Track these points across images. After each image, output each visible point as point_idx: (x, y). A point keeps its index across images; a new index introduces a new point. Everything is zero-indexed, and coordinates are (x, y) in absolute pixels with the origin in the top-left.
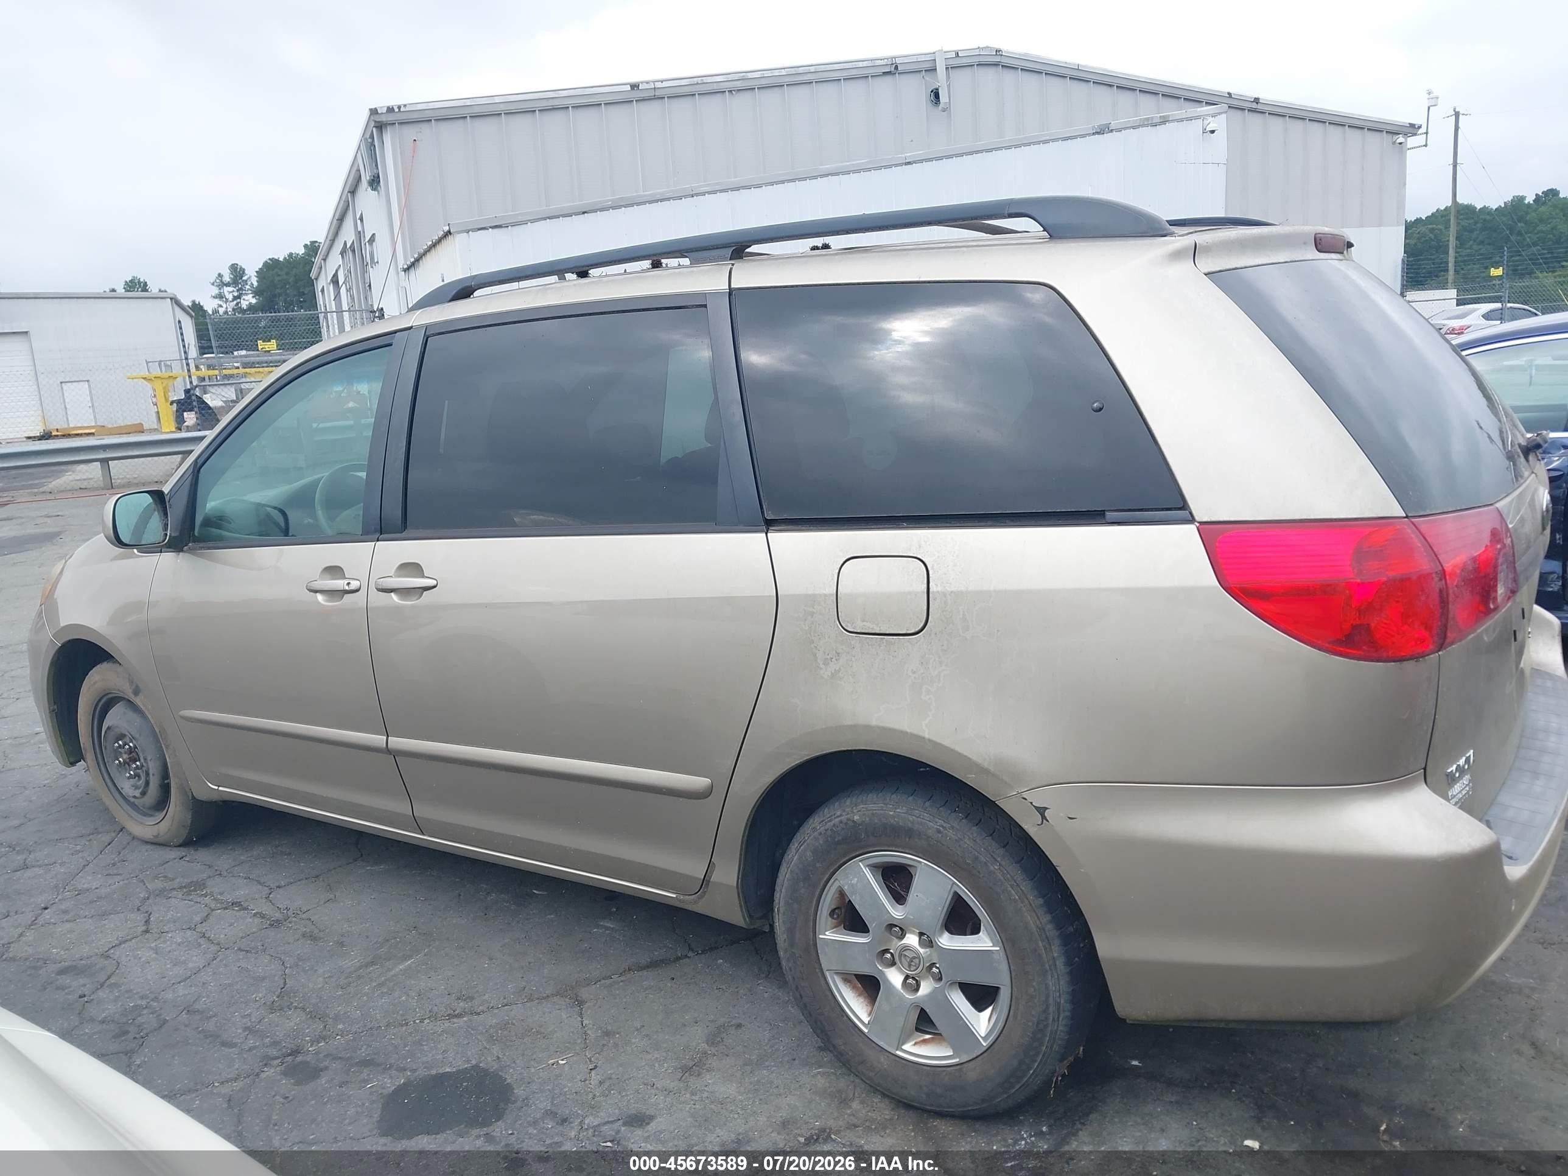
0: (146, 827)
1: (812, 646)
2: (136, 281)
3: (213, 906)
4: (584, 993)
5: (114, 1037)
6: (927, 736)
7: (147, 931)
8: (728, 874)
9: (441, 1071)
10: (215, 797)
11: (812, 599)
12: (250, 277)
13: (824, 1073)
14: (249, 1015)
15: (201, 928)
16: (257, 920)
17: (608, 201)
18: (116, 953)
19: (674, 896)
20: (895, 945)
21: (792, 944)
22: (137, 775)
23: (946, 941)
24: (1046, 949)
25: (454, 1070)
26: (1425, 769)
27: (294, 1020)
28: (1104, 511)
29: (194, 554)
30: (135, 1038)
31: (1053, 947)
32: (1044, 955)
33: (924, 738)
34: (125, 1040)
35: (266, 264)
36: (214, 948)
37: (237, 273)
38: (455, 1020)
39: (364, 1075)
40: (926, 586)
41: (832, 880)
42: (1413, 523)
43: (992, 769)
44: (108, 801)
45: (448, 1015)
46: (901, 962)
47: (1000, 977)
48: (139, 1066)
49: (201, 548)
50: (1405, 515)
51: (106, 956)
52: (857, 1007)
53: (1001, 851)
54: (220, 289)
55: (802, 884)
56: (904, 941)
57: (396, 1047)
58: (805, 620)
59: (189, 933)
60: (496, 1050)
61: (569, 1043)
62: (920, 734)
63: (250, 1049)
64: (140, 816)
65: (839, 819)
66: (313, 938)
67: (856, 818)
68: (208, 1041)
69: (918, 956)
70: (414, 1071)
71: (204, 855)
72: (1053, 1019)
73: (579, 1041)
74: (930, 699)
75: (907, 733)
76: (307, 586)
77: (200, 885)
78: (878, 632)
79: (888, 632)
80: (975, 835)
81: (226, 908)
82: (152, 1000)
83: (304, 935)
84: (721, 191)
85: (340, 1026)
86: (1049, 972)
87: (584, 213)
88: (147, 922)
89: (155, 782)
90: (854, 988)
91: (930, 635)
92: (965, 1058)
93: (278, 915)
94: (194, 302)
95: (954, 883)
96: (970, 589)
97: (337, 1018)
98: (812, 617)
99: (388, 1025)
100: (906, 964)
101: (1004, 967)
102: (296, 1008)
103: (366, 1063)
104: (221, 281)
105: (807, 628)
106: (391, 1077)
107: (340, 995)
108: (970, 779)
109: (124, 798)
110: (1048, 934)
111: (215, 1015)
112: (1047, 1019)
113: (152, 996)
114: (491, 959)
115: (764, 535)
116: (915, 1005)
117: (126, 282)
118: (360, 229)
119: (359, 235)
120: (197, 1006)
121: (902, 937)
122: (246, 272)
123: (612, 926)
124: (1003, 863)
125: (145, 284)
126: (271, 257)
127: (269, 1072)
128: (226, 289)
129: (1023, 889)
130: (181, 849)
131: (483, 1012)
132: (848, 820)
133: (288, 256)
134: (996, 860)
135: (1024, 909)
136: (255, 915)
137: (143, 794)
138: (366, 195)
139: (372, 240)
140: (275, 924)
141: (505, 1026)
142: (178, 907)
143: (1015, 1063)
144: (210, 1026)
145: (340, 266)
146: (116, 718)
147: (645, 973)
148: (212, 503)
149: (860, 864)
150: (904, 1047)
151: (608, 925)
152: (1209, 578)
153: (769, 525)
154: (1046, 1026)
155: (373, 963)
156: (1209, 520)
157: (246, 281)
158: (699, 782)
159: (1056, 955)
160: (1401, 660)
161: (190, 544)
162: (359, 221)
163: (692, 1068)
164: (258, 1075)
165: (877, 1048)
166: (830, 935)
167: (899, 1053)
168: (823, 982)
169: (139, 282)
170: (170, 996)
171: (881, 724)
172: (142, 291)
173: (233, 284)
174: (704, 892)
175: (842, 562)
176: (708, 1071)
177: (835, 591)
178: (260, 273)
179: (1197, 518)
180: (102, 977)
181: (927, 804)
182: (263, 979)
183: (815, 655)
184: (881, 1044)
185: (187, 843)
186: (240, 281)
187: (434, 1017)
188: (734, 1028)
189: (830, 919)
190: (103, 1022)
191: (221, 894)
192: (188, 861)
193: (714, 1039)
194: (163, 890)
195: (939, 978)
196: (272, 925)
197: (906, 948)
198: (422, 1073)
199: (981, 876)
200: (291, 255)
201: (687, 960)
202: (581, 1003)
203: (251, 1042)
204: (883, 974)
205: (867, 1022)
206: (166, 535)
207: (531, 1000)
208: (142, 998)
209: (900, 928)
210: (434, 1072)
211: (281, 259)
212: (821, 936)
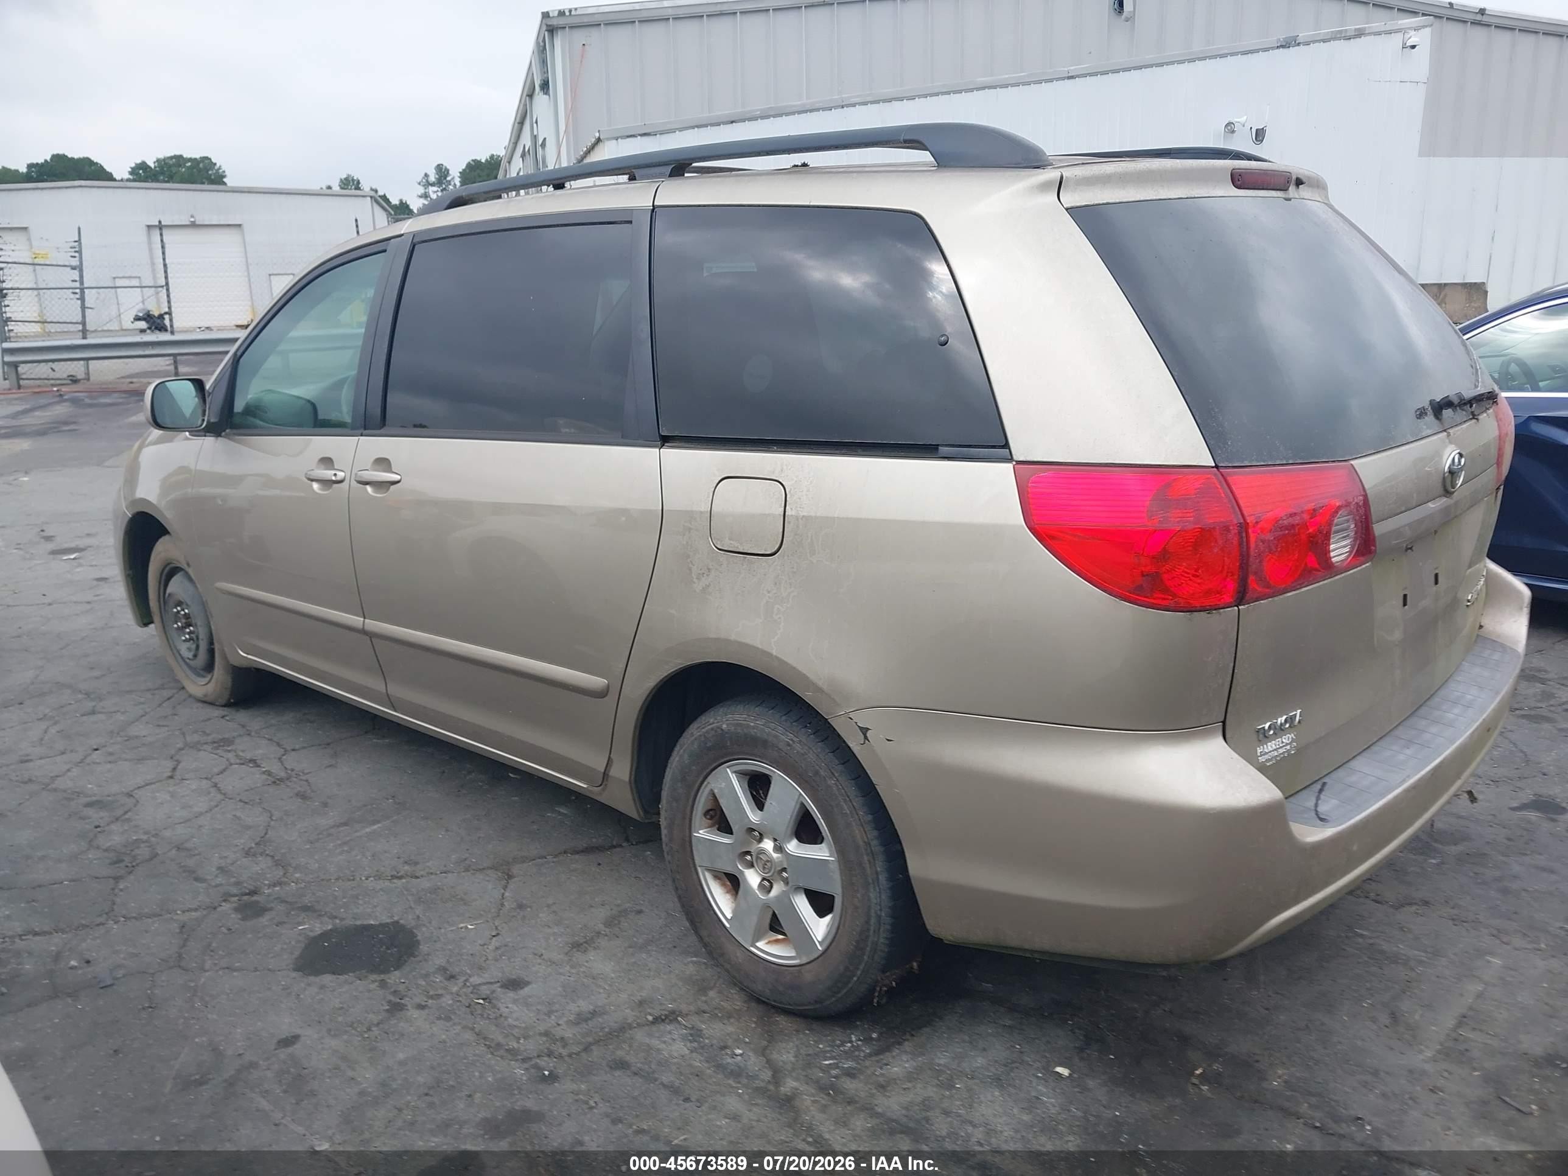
0: (199, 686)
1: (689, 560)
2: (350, 179)
3: (232, 761)
4: (516, 869)
5: (111, 864)
6: (774, 654)
7: (171, 777)
8: (622, 770)
9: (365, 923)
10: (245, 664)
11: (690, 515)
12: (453, 178)
13: (695, 963)
14: (226, 857)
15: (216, 779)
16: (265, 777)
17: (758, 110)
18: (138, 794)
19: (585, 786)
20: (754, 848)
21: (671, 840)
22: (191, 639)
23: (793, 846)
24: (870, 862)
25: (377, 923)
26: (1224, 722)
27: (262, 864)
28: (938, 445)
29: (229, 439)
30: (127, 866)
31: (877, 862)
32: (868, 869)
33: (772, 655)
34: (119, 867)
35: (469, 165)
36: (220, 797)
37: (442, 173)
38: (395, 881)
39: (300, 919)
40: (783, 509)
41: (705, 783)
42: (1221, 472)
43: (825, 688)
44: (172, 661)
45: (392, 876)
46: (757, 865)
47: (834, 886)
48: (121, 890)
49: (235, 434)
50: (1214, 465)
51: (130, 795)
52: (723, 902)
53: (841, 767)
54: (426, 189)
55: (679, 785)
56: (762, 845)
57: (336, 898)
58: (684, 535)
59: (205, 781)
60: (419, 911)
61: (484, 911)
62: (769, 651)
63: (217, 886)
64: (194, 676)
65: (711, 726)
66: (303, 796)
67: (724, 726)
68: (184, 875)
69: (770, 860)
70: (342, 919)
71: (242, 716)
72: (874, 931)
73: (493, 911)
74: (780, 618)
75: (758, 648)
76: (306, 474)
77: (228, 742)
78: (741, 551)
79: (749, 552)
80: (819, 750)
81: (243, 764)
82: (153, 836)
83: (297, 795)
84: (872, 102)
85: (297, 875)
86: (872, 886)
87: (732, 122)
88: (174, 769)
89: (203, 645)
90: (723, 885)
91: (784, 556)
92: (805, 960)
93: (283, 774)
94: (401, 201)
95: (801, 794)
96: (818, 514)
97: (297, 868)
98: (690, 532)
99: (337, 879)
100: (761, 865)
101: (837, 876)
102: (267, 855)
103: (306, 909)
104: (427, 181)
105: (685, 543)
106: (321, 923)
107: (308, 849)
108: (808, 696)
109: (182, 658)
110: (873, 849)
111: (199, 854)
112: (868, 930)
113: (154, 832)
114: (447, 830)
115: (658, 450)
116: (767, 906)
117: (341, 180)
118: (535, 133)
119: (535, 138)
120: (188, 845)
121: (760, 840)
122: (450, 172)
123: (565, 812)
124: (840, 778)
125: (359, 182)
126: (474, 158)
127: (226, 906)
128: (431, 189)
129: (855, 804)
130: (225, 708)
131: (422, 876)
132: (718, 728)
133: (490, 158)
134: (834, 776)
135: (854, 824)
136: (264, 772)
137: (195, 656)
138: (540, 98)
139: (543, 145)
140: (277, 782)
141: (435, 890)
142: (207, 760)
143: (842, 968)
144: (191, 863)
145: (520, 169)
146: (176, 586)
147: (577, 856)
148: (249, 393)
149: (728, 770)
150: (758, 944)
151: (562, 810)
152: (1017, 517)
153: (665, 441)
154: (867, 937)
155: (345, 824)
156: (1024, 460)
157: (450, 181)
158: (596, 682)
159: (879, 869)
160: (1191, 610)
161: (227, 431)
162: (535, 125)
163: (582, 944)
164: (215, 908)
165: (737, 943)
166: (703, 833)
167: (753, 949)
168: (695, 876)
169: (353, 180)
170: (167, 834)
171: (739, 640)
172: (355, 189)
173: (437, 183)
174: (606, 785)
175: (717, 481)
176: (595, 948)
177: (709, 509)
178: (463, 174)
179: (1015, 458)
180: (119, 812)
181: (784, 718)
182: (249, 827)
183: (690, 569)
184: (739, 939)
185: (228, 705)
186: (444, 181)
187: (379, 877)
188: (633, 914)
189: (704, 819)
190: (106, 850)
191: (243, 751)
192: (228, 720)
193: (609, 923)
194: (198, 742)
195: (786, 882)
196: (274, 782)
197: (762, 852)
198: (349, 922)
199: (820, 789)
200: (492, 156)
201: (618, 849)
202: (510, 877)
203: (219, 880)
204: (742, 873)
205: (729, 918)
206: (203, 420)
207: (467, 870)
208: (146, 833)
209: (759, 833)
210: (358, 923)
211: (483, 161)
212: (695, 834)
